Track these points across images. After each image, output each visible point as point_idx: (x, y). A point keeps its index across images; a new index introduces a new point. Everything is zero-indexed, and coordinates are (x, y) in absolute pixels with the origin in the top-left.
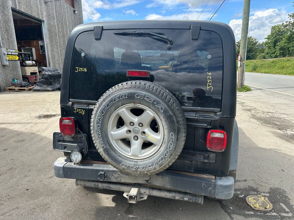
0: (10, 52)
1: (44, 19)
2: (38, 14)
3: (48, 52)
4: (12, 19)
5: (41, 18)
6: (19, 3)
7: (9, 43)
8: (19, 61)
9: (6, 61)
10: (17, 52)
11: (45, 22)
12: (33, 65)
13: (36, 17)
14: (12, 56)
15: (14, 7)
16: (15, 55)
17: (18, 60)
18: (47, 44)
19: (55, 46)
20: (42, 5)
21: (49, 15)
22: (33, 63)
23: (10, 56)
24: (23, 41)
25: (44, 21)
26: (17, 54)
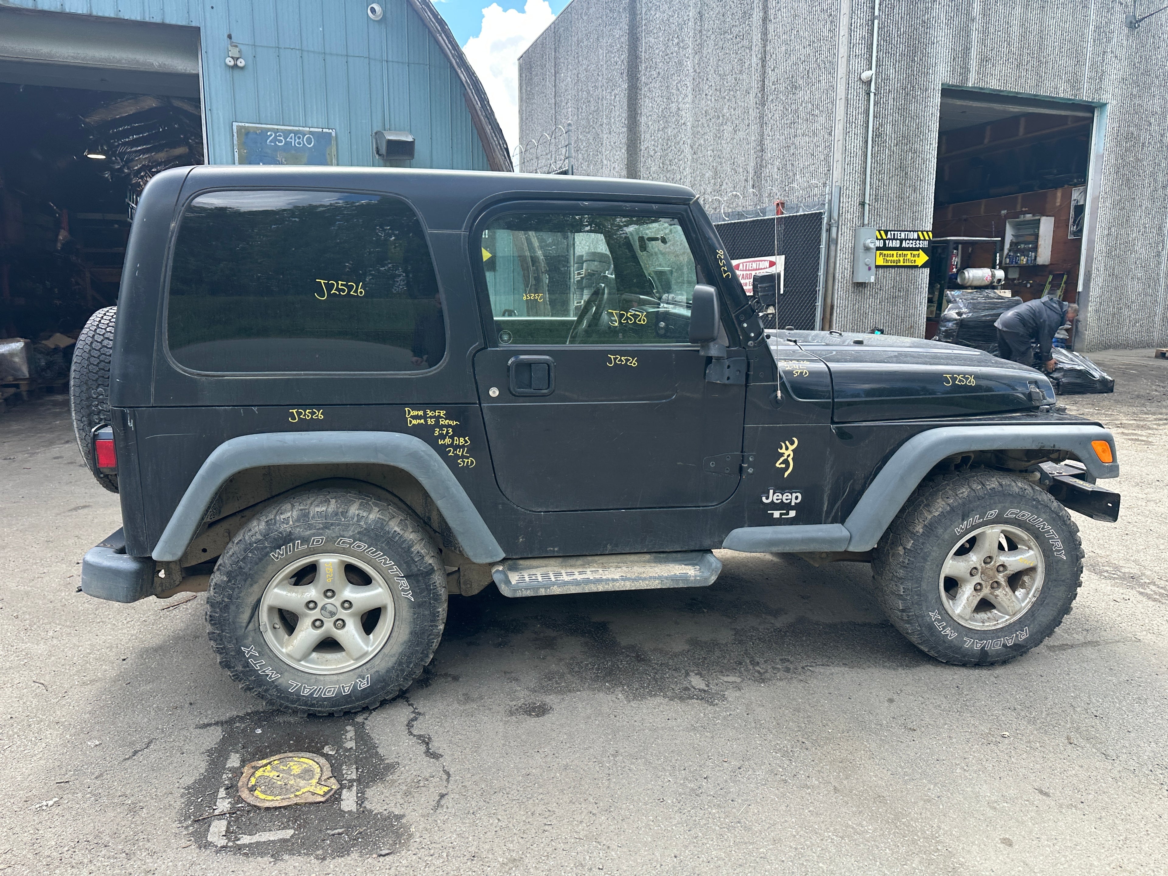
0: (897, 239)
1: (1105, 97)
2: (1075, 83)
3: (1092, 230)
4: (935, 126)
5: (1085, 96)
6: (984, 60)
7: (899, 208)
8: (927, 271)
9: (870, 269)
10: (925, 240)
11: (1109, 107)
12: (992, 282)
13: (1062, 95)
14: (900, 252)
15: (954, 81)
16: (917, 249)
17: (924, 266)
18: (1096, 199)
19: (1146, 204)
20: (1109, 41)
21: (1147, 73)
22: (993, 276)
23: (895, 252)
24: (1020, 195)
25: (1102, 106)
26: (926, 244)
